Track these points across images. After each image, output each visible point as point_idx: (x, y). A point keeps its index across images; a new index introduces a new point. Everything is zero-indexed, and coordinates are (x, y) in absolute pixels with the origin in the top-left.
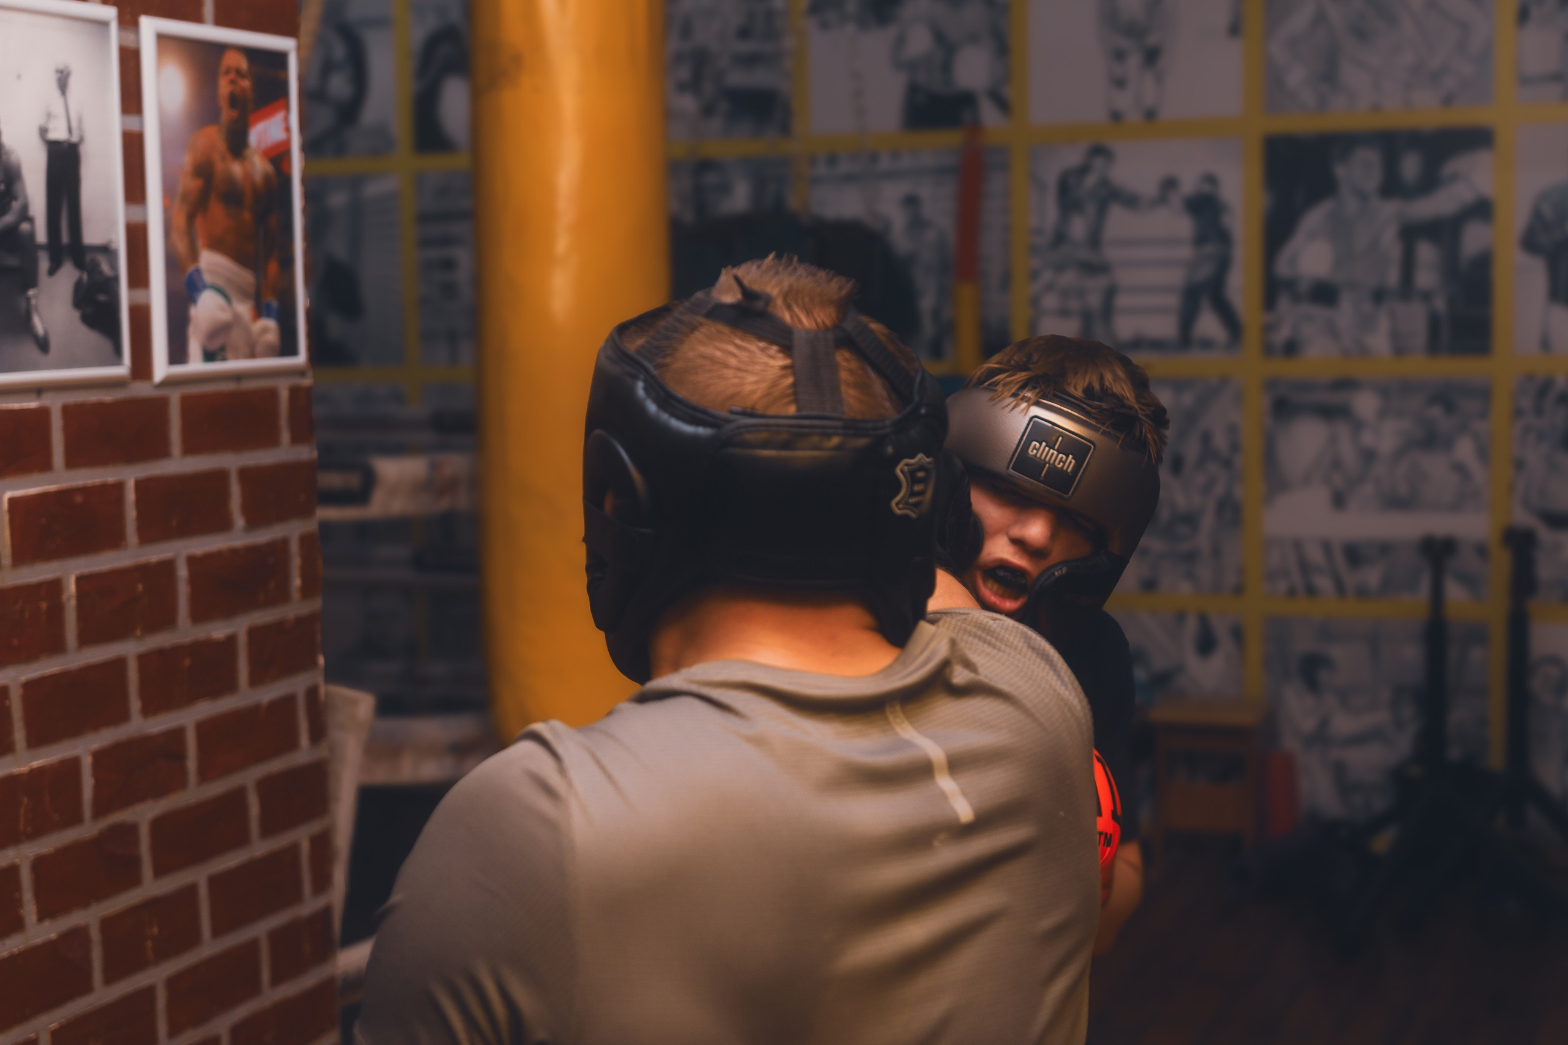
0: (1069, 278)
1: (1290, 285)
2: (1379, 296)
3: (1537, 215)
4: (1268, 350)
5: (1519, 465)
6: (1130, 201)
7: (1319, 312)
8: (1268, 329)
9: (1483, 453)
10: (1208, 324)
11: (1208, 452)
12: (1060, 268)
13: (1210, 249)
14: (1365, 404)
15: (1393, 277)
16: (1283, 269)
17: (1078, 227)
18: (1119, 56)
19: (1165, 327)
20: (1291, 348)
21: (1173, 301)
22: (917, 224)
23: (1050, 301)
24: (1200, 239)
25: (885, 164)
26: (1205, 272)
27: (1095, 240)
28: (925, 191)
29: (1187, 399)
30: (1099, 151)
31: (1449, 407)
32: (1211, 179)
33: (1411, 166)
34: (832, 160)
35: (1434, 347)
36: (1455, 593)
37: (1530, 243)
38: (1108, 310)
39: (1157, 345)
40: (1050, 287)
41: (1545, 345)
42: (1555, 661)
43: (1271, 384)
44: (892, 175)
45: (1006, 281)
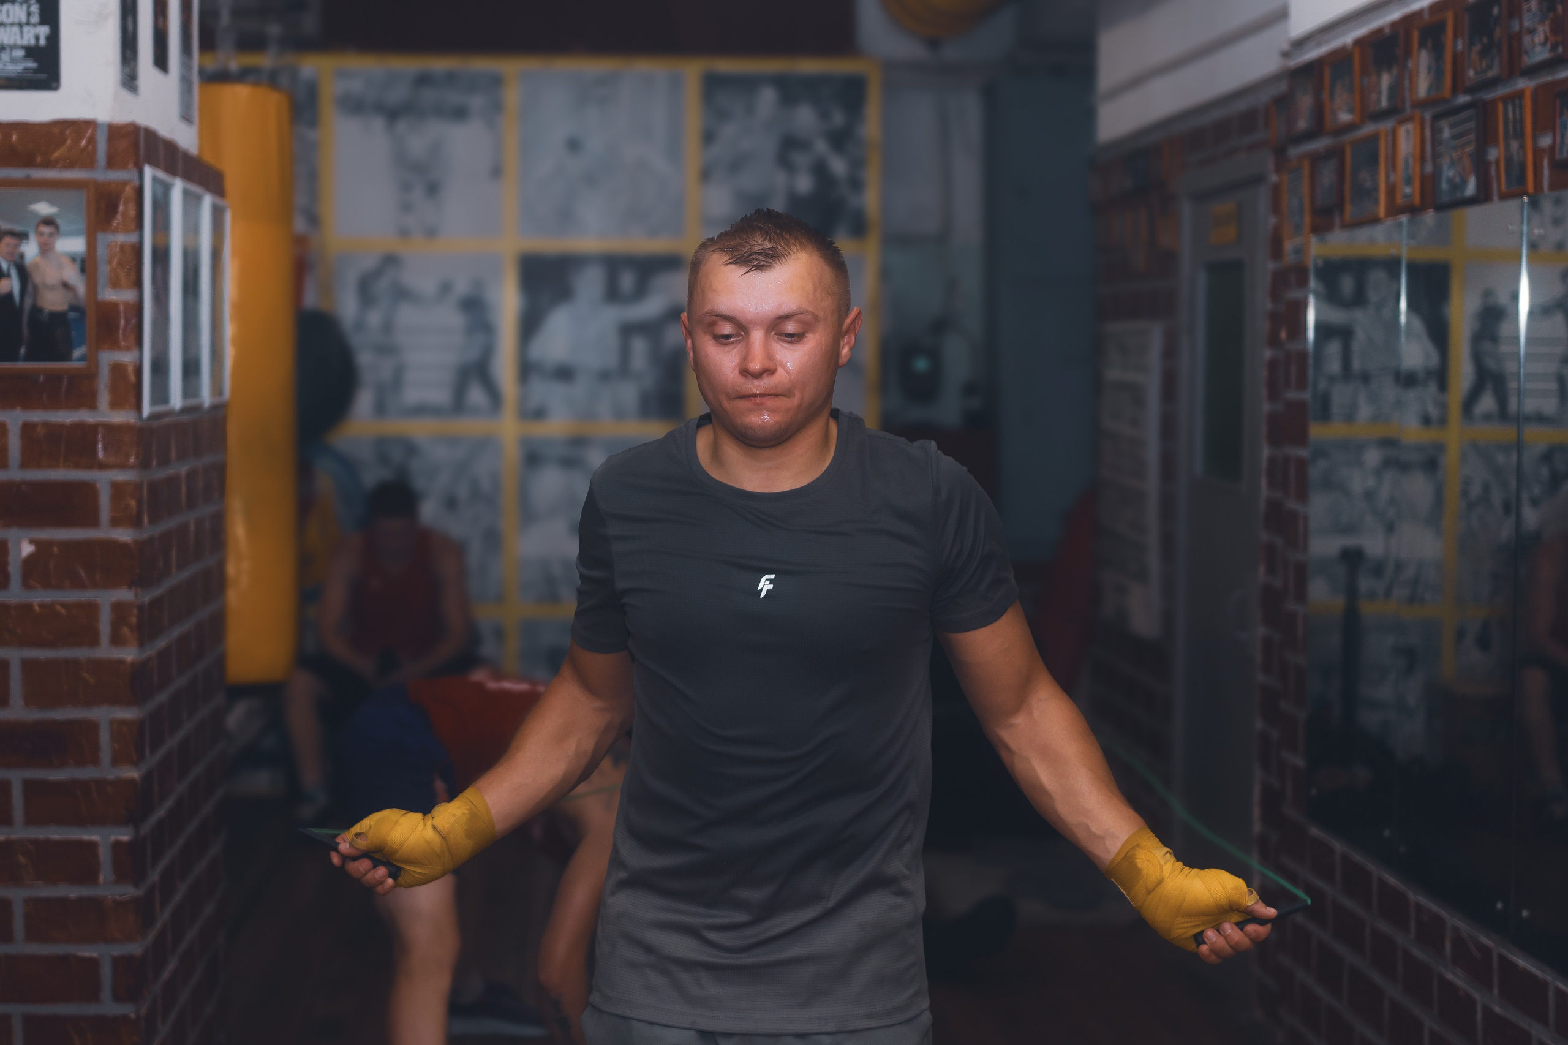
0: (366, 358)
1: (539, 367)
2: (603, 377)
6: (417, 299)
7: (561, 386)
10: (476, 395)
11: (476, 493)
13: (477, 337)
14: (594, 456)
15: (614, 363)
16: (534, 354)
17: (374, 318)
18: (406, 187)
19: (441, 396)
20: (540, 413)
24: (470, 331)
26: (474, 355)
27: (388, 327)
29: (459, 453)
30: (390, 258)
32: (478, 285)
33: (627, 281)
35: (643, 415)
38: (398, 383)
39: (434, 410)
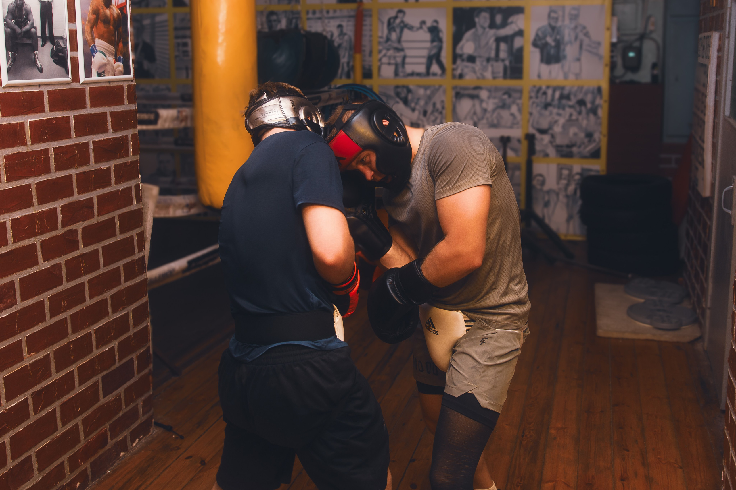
0: (391, 52)
1: (461, 56)
2: (488, 60)
3: (537, 35)
4: (454, 77)
5: (531, 114)
6: (411, 28)
7: (470, 64)
8: (453, 70)
9: (520, 110)
10: (435, 68)
11: (435, 109)
12: (388, 49)
13: (435, 44)
14: (484, 94)
15: (493, 54)
16: (458, 51)
17: (394, 36)
19: (422, 69)
20: (461, 76)
21: (424, 60)
22: (342, 34)
23: (385, 60)
24: (432, 41)
25: (331, 14)
26: (434, 51)
27: (399, 41)
28: (344, 24)
29: (428, 92)
30: (400, 11)
31: (510, 96)
32: (436, 21)
33: (499, 19)
34: (314, 12)
35: (505, 77)
36: (510, 154)
37: (535, 44)
38: (403, 63)
39: (419, 75)
40: (385, 55)
41: (539, 76)
42: (541, 175)
43: (454, 88)
44: (333, 18)
45: (371, 53)
